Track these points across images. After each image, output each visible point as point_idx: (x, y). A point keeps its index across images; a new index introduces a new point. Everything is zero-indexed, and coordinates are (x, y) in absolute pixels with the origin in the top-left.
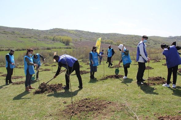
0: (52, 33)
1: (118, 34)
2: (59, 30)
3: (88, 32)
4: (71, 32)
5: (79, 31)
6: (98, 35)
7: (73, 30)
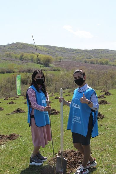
0: (13, 49)
1: (108, 51)
2: (23, 46)
3: (64, 48)
4: (40, 48)
5: (51, 47)
6: (78, 53)
7: (41, 46)
